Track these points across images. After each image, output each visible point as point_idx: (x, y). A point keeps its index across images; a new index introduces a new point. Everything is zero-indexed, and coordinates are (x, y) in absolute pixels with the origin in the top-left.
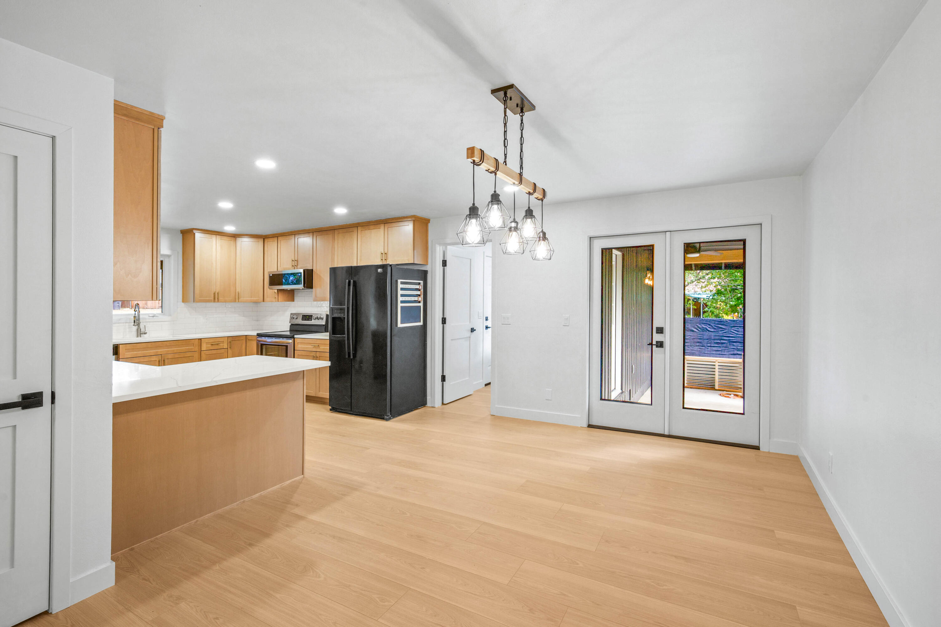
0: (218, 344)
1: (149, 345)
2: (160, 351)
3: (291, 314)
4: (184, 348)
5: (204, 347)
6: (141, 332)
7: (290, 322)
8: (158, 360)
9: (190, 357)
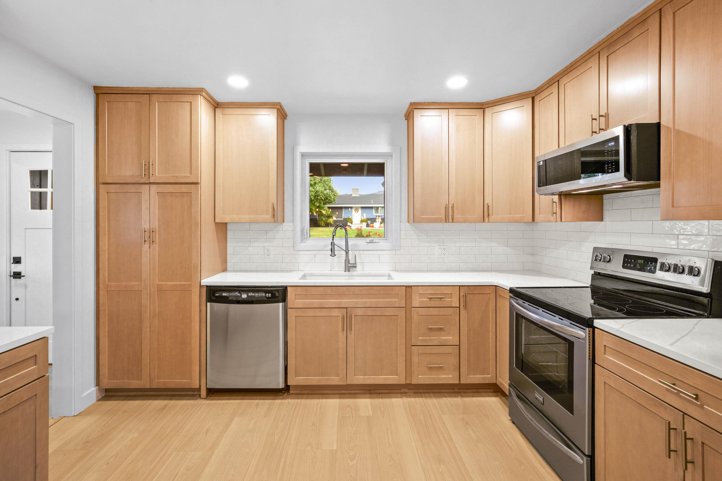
0: (441, 298)
1: (329, 290)
2: (346, 302)
3: (595, 249)
4: (382, 301)
5: (416, 301)
6: (349, 265)
7: (592, 268)
8: (341, 316)
9: (393, 317)
